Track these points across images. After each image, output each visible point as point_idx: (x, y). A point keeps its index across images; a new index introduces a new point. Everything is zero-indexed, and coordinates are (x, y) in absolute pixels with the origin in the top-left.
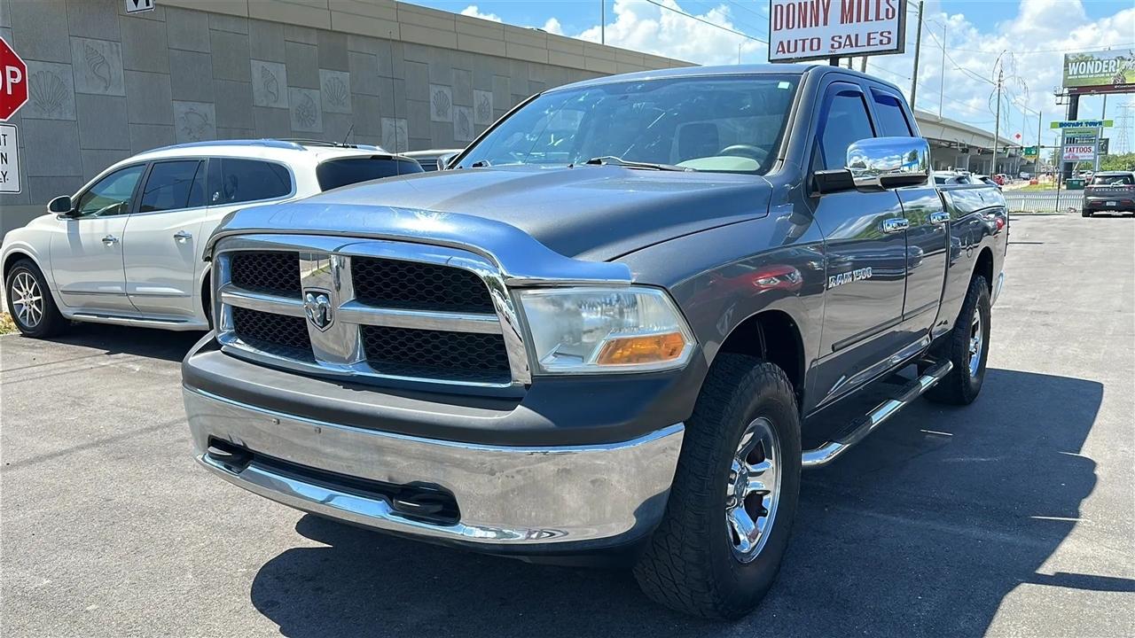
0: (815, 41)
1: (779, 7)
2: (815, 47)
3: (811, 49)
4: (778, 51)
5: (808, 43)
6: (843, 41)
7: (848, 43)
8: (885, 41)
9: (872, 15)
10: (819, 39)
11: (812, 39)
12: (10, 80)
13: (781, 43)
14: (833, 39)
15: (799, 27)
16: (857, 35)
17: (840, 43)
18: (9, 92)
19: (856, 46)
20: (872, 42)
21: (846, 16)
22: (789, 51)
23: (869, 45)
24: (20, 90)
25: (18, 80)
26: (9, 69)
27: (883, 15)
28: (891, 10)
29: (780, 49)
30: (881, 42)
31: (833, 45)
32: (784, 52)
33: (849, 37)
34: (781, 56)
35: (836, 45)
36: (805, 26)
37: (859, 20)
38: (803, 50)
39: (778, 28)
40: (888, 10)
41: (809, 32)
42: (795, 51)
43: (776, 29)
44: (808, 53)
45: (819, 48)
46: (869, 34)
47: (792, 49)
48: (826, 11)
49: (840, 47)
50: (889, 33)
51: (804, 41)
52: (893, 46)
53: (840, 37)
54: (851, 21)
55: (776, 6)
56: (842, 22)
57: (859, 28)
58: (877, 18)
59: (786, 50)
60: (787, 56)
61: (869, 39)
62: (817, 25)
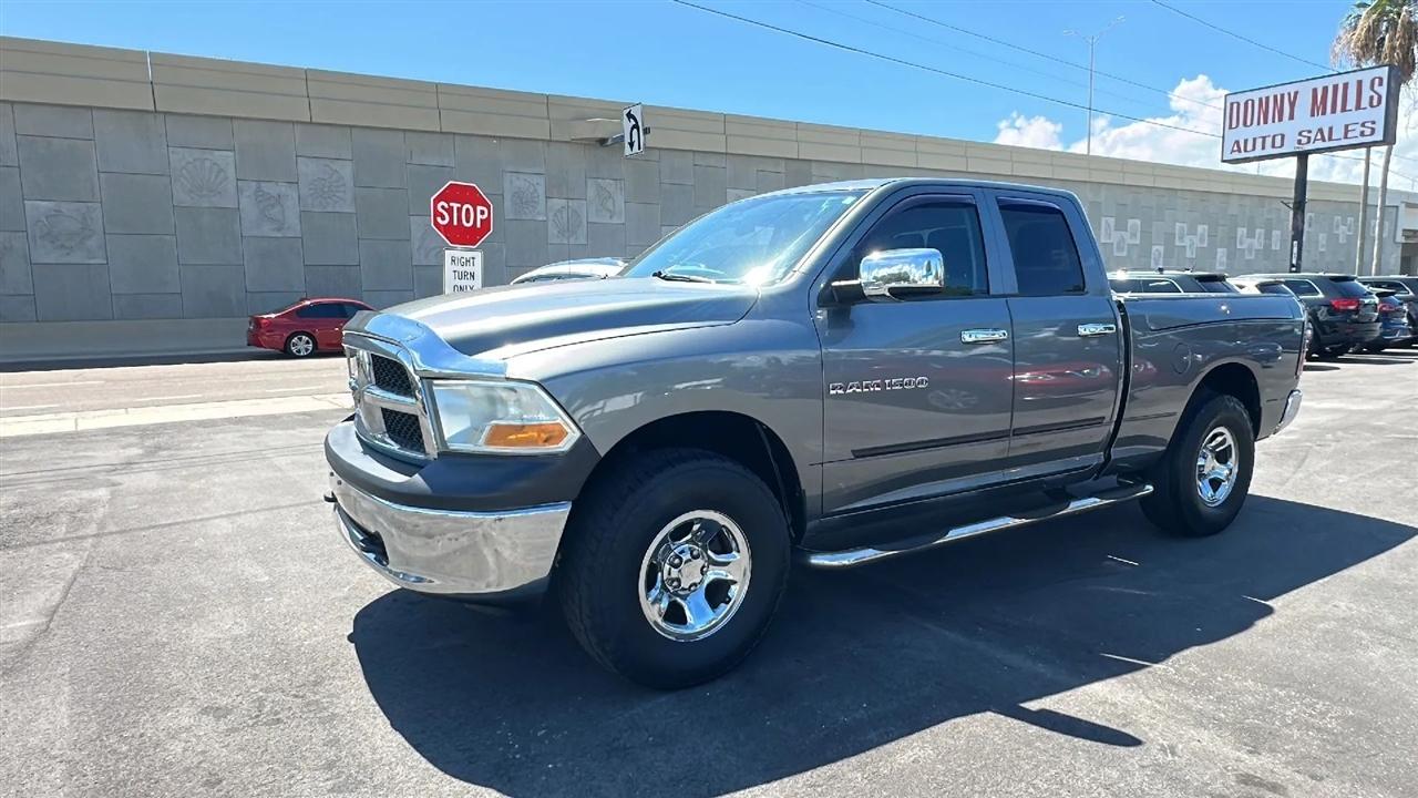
0: (1278, 139)
1: (1235, 105)
2: (1278, 143)
3: (1273, 146)
4: (1233, 151)
5: (1269, 141)
6: (1312, 136)
7: (1319, 137)
8: (1368, 131)
9: (1351, 104)
10: (1283, 136)
11: (1274, 137)
12: (479, 217)
13: (1237, 142)
14: (1300, 134)
15: (1259, 124)
16: (1331, 129)
17: (1309, 138)
18: (479, 225)
19: (1330, 139)
20: (1350, 135)
21: (1318, 107)
22: (1245, 151)
23: (1346, 137)
24: (485, 223)
25: (486, 216)
26: (479, 208)
27: (1365, 102)
28: (1376, 97)
29: (1235, 148)
30: (1362, 134)
31: (1299, 142)
32: (1239, 151)
33: (1321, 131)
34: (1237, 156)
35: (1304, 140)
36: (1266, 122)
37: (1334, 111)
38: (1263, 148)
39: (1234, 125)
40: (1372, 98)
41: (1272, 128)
42: (1254, 149)
43: (1230, 127)
44: (1269, 151)
45: (1282, 145)
46: (1347, 126)
47: (1250, 147)
48: (1292, 105)
49: (1309, 142)
50: (1373, 123)
51: (1264, 138)
52: (1379, 136)
53: (1310, 132)
54: (1324, 113)
55: (1232, 104)
56: (1313, 115)
57: (1336, 121)
58: (1358, 107)
59: (1242, 148)
60: (1243, 155)
61: (1347, 131)
62: (1280, 120)
